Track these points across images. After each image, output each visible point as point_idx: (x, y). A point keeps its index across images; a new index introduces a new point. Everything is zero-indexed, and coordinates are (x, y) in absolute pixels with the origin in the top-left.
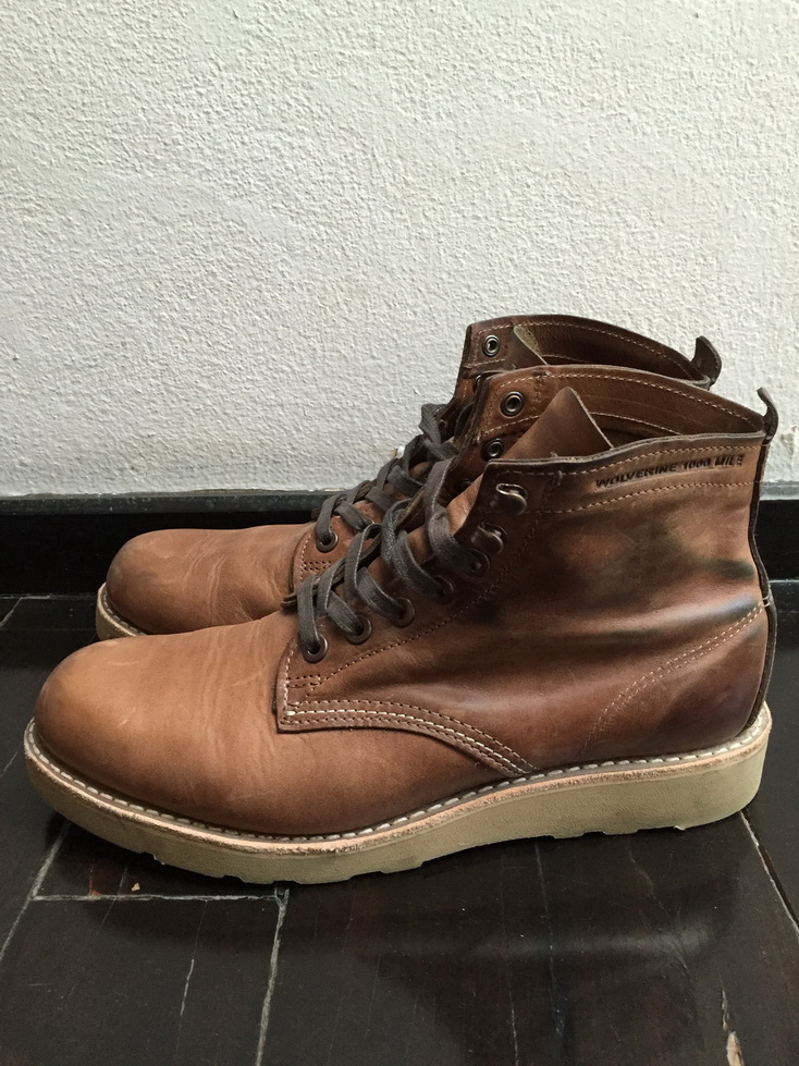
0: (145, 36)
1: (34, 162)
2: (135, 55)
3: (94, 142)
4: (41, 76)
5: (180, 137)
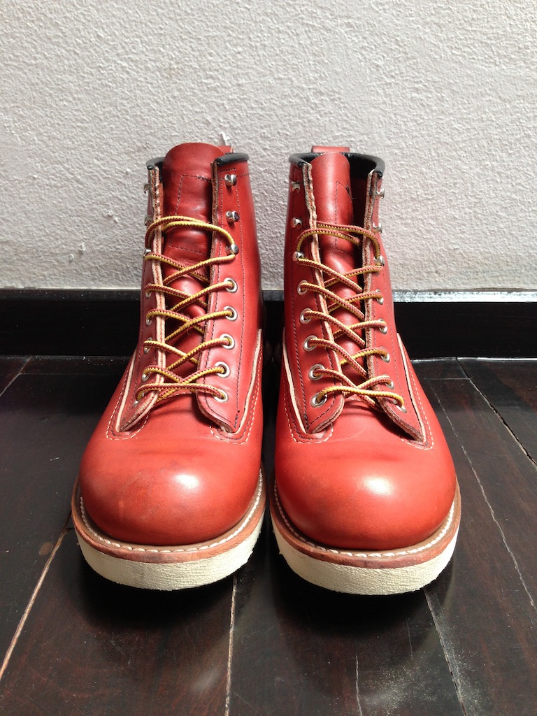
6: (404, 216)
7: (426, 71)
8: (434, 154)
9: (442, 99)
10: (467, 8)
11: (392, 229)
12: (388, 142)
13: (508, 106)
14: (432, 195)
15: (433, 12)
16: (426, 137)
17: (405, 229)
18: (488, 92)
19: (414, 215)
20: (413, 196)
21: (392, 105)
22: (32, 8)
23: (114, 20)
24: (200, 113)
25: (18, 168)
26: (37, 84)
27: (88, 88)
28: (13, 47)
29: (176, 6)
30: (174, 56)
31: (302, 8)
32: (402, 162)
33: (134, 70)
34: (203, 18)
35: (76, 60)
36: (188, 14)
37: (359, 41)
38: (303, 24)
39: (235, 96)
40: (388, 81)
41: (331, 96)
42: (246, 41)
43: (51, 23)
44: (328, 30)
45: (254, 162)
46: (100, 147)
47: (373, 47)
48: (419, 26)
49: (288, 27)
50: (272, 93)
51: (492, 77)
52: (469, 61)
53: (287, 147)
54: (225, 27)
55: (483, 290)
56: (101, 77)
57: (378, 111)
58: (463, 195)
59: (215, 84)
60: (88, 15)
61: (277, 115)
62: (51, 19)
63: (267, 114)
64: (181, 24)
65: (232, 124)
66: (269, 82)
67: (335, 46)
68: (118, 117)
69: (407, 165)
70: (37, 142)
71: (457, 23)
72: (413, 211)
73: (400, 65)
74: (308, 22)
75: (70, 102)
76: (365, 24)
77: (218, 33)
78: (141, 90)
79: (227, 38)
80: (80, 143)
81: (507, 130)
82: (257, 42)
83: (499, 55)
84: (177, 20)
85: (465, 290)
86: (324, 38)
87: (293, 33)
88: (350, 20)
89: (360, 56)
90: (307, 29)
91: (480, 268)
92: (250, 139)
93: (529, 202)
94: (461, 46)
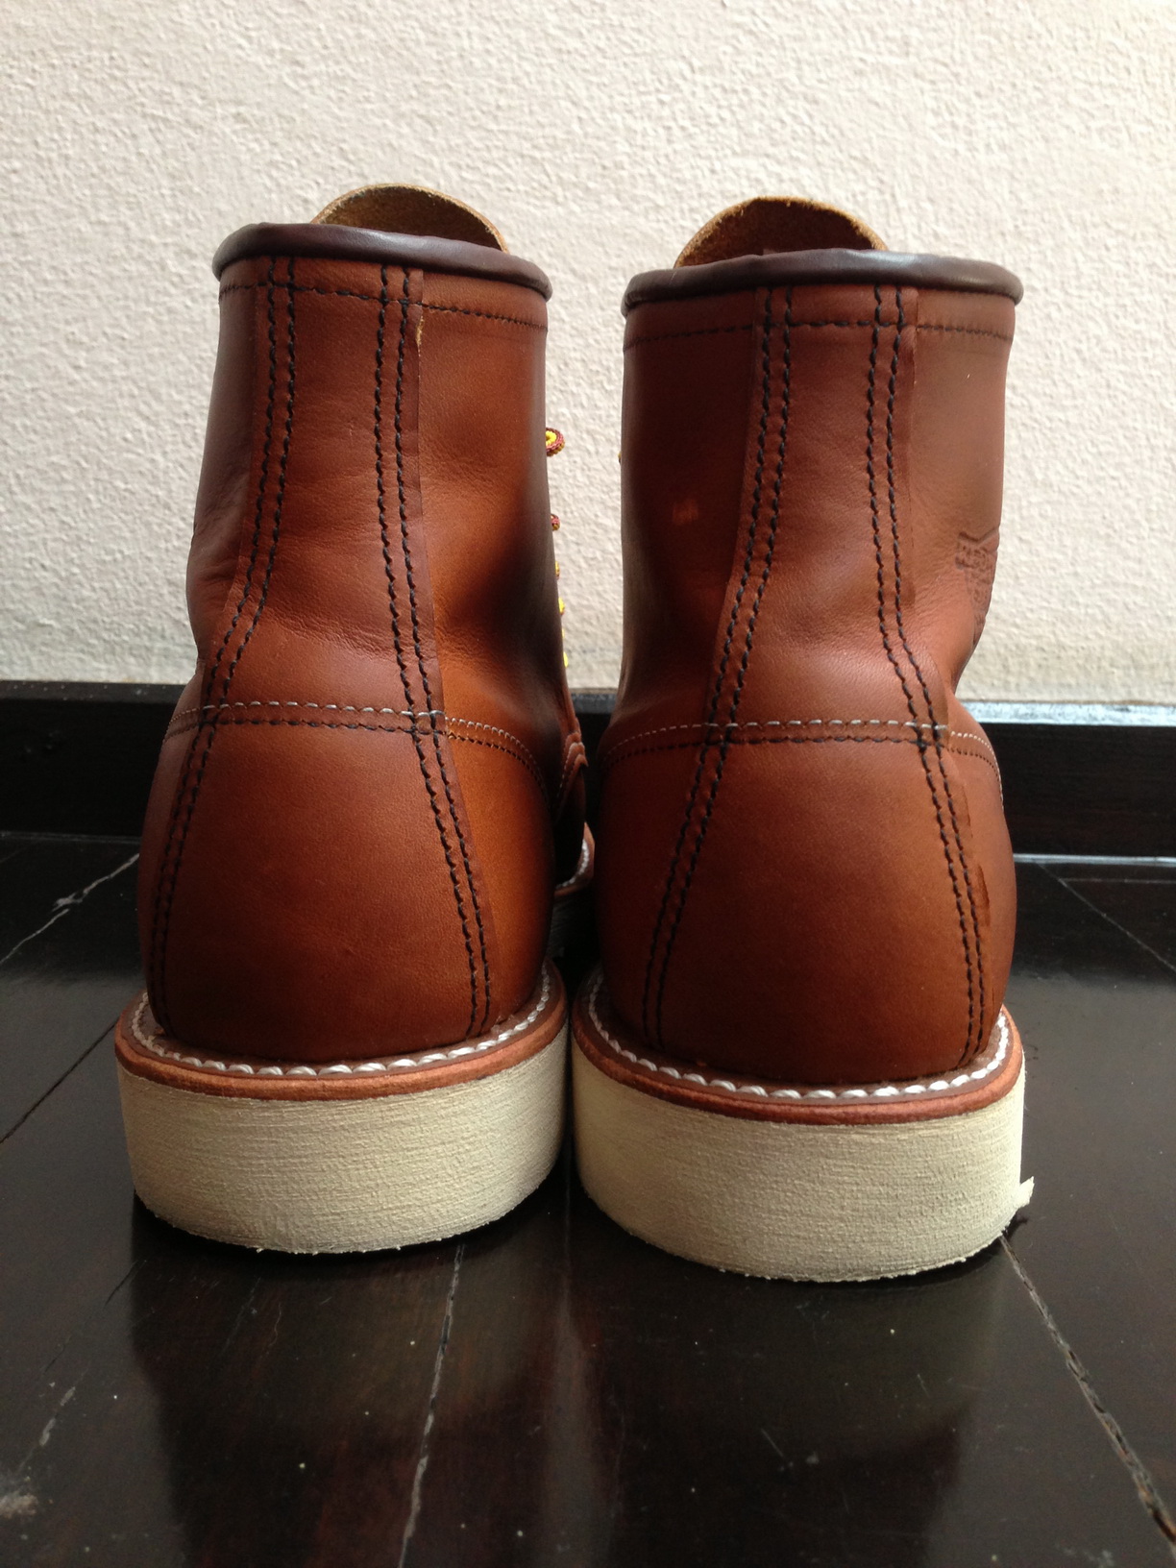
31: (142, 85)
37: (264, 151)
38: (144, 116)
42: (30, 149)
44: (197, 128)
45: (54, 395)
47: (294, 163)
49: (115, 122)
50: (86, 251)
51: (552, 227)
52: (499, 195)
53: (126, 363)
61: (99, 298)
63: (78, 295)
66: (79, 230)
67: (214, 160)
71: (467, 115)
74: (155, 112)
76: (274, 115)
81: (596, 341)
82: (52, 150)
83: (561, 181)
86: (189, 144)
87: (124, 133)
88: (242, 109)
89: (268, 183)
90: (153, 125)
92: (43, 345)
94: (480, 165)
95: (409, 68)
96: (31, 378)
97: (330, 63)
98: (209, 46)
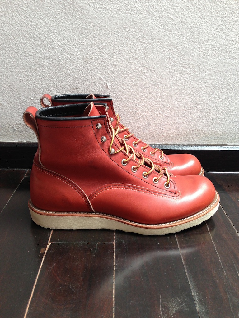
0: (229, 23)
1: (190, 54)
2: (225, 28)
3: (208, 50)
4: (199, 32)
5: (231, 49)
6: (179, 116)
7: (189, 60)
8: (192, 92)
9: (195, 71)
10: (206, 36)
11: (174, 121)
12: (173, 87)
13: (222, 74)
14: (191, 108)
15: (192, 37)
16: (189, 86)
17: (180, 121)
18: (214, 68)
19: (183, 115)
20: (183, 108)
21: (175, 73)
22: (31, 33)
23: (65, 38)
24: (98, 75)
25: (25, 95)
26: (33, 63)
27: (54, 65)
28: (24, 48)
29: (90, 34)
30: (88, 53)
31: (140, 36)
32: (179, 95)
33: (72, 58)
34: (100, 39)
35: (49, 54)
36: (94, 37)
37: (162, 49)
38: (140, 42)
39: (112, 69)
40: (173, 64)
41: (151, 69)
42: (117, 48)
43: (39, 39)
44: (150, 44)
45: (119, 94)
46: (58, 88)
47: (168, 51)
48: (187, 43)
49: (134, 43)
50: (127, 68)
51: (216, 62)
52: (206, 56)
53: (133, 89)
54: (109, 42)
55: (211, 145)
56: (59, 61)
57: (169, 75)
58: (203, 108)
59: (105, 64)
60: (54, 36)
61: (129, 77)
62: (39, 37)
63: (125, 76)
64: (91, 41)
65: (111, 80)
66: (126, 64)
67: (153, 50)
68: (66, 76)
69: (181, 96)
70: (33, 85)
71: (202, 41)
72: (183, 114)
73: (179, 58)
74: (142, 41)
75: (47, 70)
76: (165, 42)
77: (106, 45)
78: (75, 66)
79: (110, 47)
80: (50, 86)
81: (221, 83)
82: (122, 48)
83: (218, 54)
84: (90, 39)
85: (204, 145)
86: (148, 47)
87: (136, 45)
88: (159, 40)
89: (162, 54)
90: (142, 44)
91: (210, 136)
92: (118, 85)
93: (230, 111)
94: (203, 51)
95: (192, 32)
96: (115, 91)
97: (177, 31)
98: (154, 28)
